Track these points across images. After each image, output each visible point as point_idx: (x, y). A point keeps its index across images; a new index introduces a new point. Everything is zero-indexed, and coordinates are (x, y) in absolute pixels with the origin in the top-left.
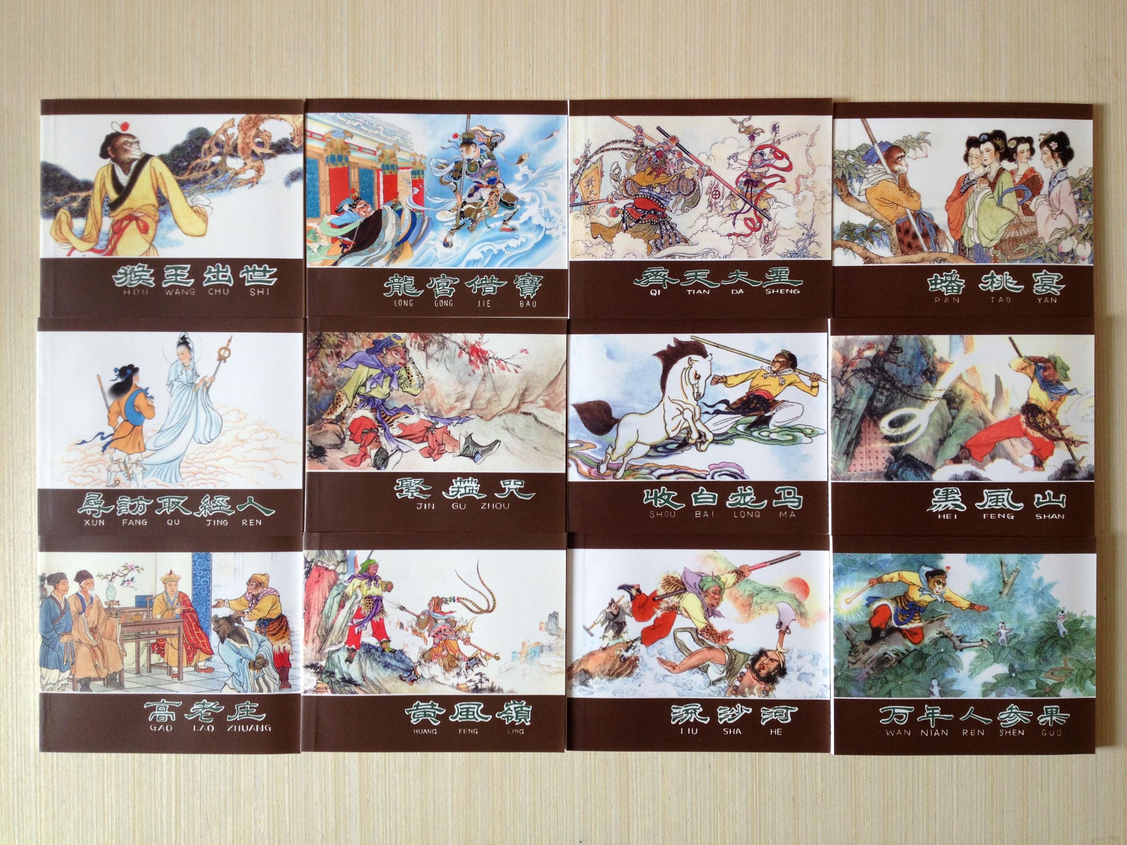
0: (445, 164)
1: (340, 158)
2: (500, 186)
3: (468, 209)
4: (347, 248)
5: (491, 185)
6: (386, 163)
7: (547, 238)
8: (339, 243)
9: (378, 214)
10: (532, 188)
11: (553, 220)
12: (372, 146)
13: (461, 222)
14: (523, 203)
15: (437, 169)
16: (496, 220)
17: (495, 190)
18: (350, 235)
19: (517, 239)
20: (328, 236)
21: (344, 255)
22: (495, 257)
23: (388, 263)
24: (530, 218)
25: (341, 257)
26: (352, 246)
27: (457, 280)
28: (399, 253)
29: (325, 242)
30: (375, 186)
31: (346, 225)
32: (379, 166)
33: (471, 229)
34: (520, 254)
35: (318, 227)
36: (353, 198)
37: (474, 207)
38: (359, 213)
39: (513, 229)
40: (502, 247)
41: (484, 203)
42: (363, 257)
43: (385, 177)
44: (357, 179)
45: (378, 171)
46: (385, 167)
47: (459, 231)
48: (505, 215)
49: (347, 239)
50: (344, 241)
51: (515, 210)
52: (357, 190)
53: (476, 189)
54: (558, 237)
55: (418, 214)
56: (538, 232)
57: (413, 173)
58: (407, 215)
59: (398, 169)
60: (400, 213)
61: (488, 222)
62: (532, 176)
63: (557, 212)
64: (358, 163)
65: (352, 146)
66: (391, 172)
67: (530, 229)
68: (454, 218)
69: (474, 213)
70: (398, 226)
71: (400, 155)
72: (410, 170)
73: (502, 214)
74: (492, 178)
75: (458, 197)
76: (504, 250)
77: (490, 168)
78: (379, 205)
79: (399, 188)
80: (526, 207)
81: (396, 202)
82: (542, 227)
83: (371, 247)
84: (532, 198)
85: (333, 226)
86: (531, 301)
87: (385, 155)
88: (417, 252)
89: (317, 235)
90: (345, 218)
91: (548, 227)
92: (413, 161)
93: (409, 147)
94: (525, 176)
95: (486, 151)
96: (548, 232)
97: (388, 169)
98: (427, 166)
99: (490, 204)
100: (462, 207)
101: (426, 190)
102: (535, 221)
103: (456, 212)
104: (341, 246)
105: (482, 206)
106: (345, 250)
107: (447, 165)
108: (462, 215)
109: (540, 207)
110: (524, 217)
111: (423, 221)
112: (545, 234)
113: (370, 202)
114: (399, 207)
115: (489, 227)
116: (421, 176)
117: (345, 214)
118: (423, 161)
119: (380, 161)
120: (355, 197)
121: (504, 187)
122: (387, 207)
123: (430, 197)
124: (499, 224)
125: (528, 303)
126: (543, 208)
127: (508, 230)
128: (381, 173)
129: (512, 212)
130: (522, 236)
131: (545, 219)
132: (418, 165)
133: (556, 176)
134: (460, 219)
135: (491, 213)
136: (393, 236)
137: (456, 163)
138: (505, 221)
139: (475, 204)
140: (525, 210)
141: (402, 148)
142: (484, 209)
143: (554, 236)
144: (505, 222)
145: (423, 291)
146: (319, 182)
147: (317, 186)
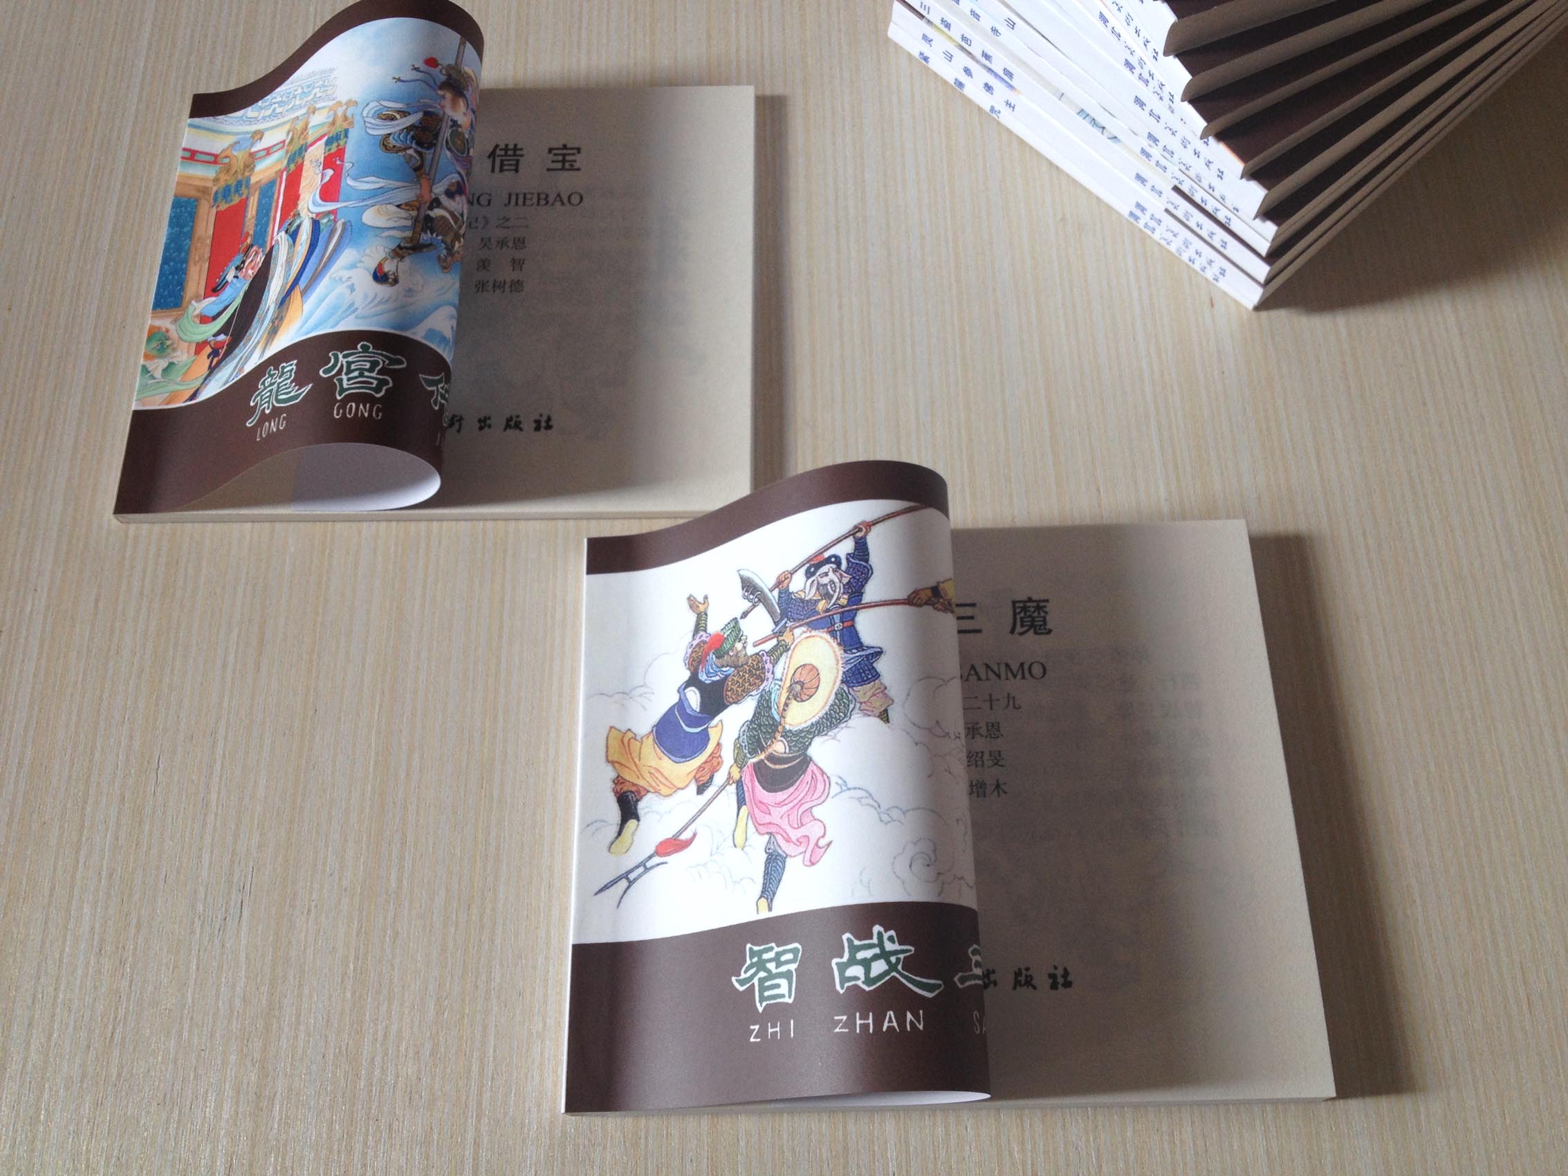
0: (399, 112)
4: (217, 355)
8: (207, 351)
15: (377, 122)
18: (226, 327)
20: (190, 342)
21: (211, 372)
23: (264, 351)
25: (207, 376)
26: (224, 349)
28: (282, 318)
29: (183, 356)
30: (274, 206)
31: (225, 308)
32: (285, 164)
35: (172, 327)
36: (243, 251)
38: (246, 276)
42: (235, 362)
43: (288, 177)
44: (255, 211)
45: (282, 173)
49: (220, 337)
50: (217, 343)
52: (252, 231)
55: (325, 222)
57: (329, 142)
58: (305, 233)
60: (295, 234)
65: (258, 155)
68: (409, 223)
70: (289, 262)
75: (424, 183)
78: (272, 238)
81: (294, 215)
83: (248, 333)
85: (202, 319)
89: (169, 343)
92: (332, 120)
101: (346, 167)
103: (414, 213)
104: (209, 356)
106: (216, 360)
107: (404, 113)
114: (296, 223)
116: (343, 142)
117: (227, 287)
118: (349, 113)
120: (247, 245)
122: (281, 235)
128: (285, 174)
132: (339, 122)
136: (278, 289)
137: (427, 112)
145: (310, 385)
146: (191, 240)
147: (187, 247)
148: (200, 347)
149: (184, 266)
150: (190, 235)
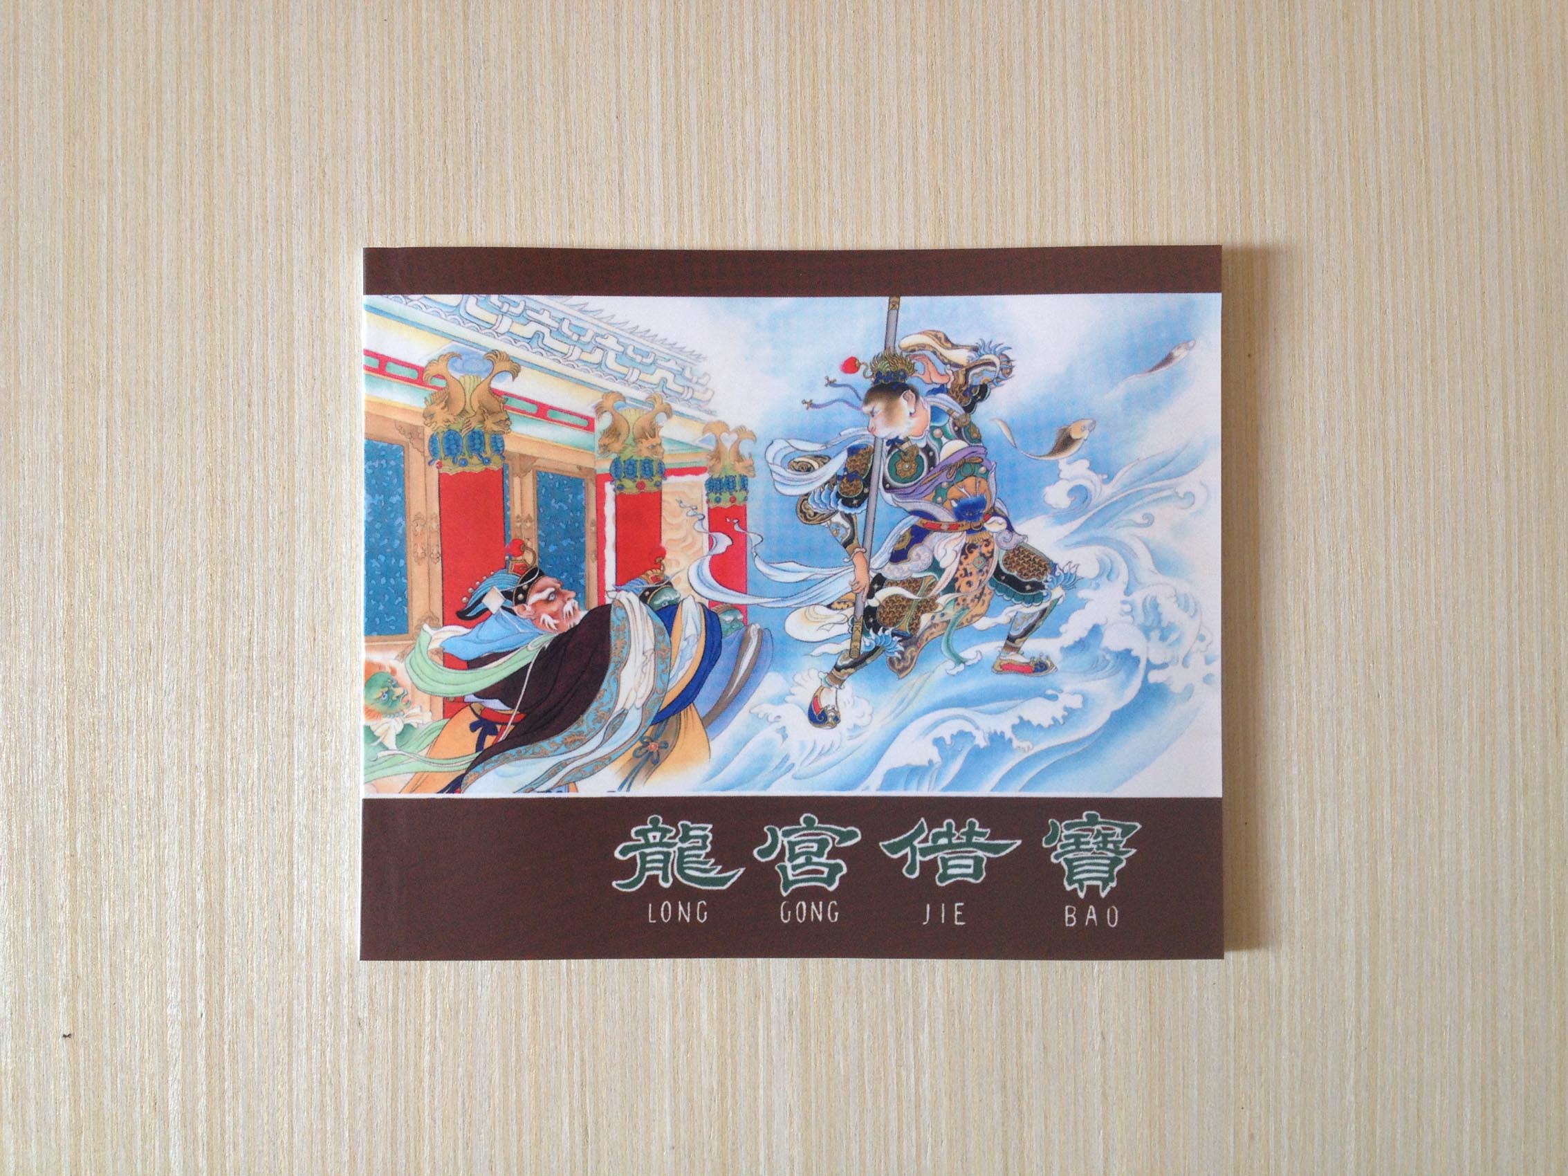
0: (816, 457)
1: (476, 439)
2: (995, 526)
3: (891, 600)
4: (494, 732)
5: (966, 524)
6: (627, 455)
7: (1151, 696)
8: (468, 717)
9: (600, 619)
10: (1100, 533)
11: (1173, 637)
12: (583, 403)
13: (868, 642)
14: (1071, 582)
15: (789, 474)
16: (985, 635)
17: (978, 538)
18: (505, 689)
19: (1054, 698)
20: (433, 695)
21: (484, 756)
22: (980, 758)
23: (628, 781)
24: (1096, 631)
25: (474, 764)
26: (510, 727)
27: (854, 835)
28: (666, 745)
29: (424, 716)
30: (590, 529)
31: (494, 657)
32: (604, 466)
33: (900, 667)
34: (1064, 746)
35: (400, 666)
36: (517, 571)
37: (908, 595)
38: (535, 620)
39: (1040, 667)
40: (1004, 724)
41: (943, 582)
42: (547, 763)
43: (619, 499)
44: (530, 509)
45: (600, 480)
46: (621, 469)
47: (861, 672)
48: (1012, 621)
49: (496, 704)
50: (485, 709)
51: (1045, 605)
52: (532, 544)
53: (918, 535)
54: (1189, 691)
55: (727, 618)
56: (1122, 675)
57: (713, 486)
58: (690, 623)
59: (665, 473)
60: (668, 615)
61: (956, 647)
62: (1103, 492)
63: (1186, 609)
64: (534, 459)
65: (514, 403)
66: (641, 486)
67: (1096, 667)
68: (845, 628)
69: (909, 614)
70: (663, 656)
71: (670, 429)
72: (704, 477)
73: (1003, 618)
74: (971, 499)
75: (858, 560)
76: (1009, 734)
77: (964, 467)
78: (602, 591)
79: (667, 536)
80: (1082, 593)
81: (656, 579)
82: (1137, 660)
83: (573, 729)
84: (1100, 561)
85: (450, 661)
86: (1102, 905)
87: (624, 430)
88: (722, 741)
89: (399, 691)
90: (490, 634)
91: (1157, 660)
92: (712, 448)
93: (700, 404)
94: (1080, 494)
95: (950, 413)
96: (1154, 677)
97: (631, 474)
98: (759, 463)
99: (962, 583)
100: (871, 595)
101: (753, 539)
102: (1113, 640)
103: (849, 612)
104: (473, 727)
105: (934, 592)
106: (489, 741)
107: (823, 459)
108: (870, 619)
109: (1127, 592)
110: (1075, 628)
111: (743, 641)
112: (1145, 680)
113: (573, 583)
114: (665, 598)
115: (960, 661)
116: (740, 496)
117: (491, 621)
118: (745, 448)
119: (605, 448)
120: (525, 566)
121: (1010, 528)
122: (629, 598)
123: (767, 563)
124: (992, 649)
125: (1092, 915)
126: (1138, 597)
127: (1024, 669)
128: (609, 488)
129: (1035, 609)
130: (1067, 688)
131: (1146, 631)
132: (728, 459)
133: (1181, 491)
134: (864, 632)
135: (967, 615)
136: (644, 691)
137: (853, 451)
138: (1011, 639)
139: (912, 584)
140: (1082, 604)
141: (676, 407)
142: (942, 600)
143: (1177, 687)
144: (1012, 643)
145: (742, 870)
146: (405, 520)
147: (400, 531)
148: (453, 706)
149: (402, 563)
150: (402, 509)
